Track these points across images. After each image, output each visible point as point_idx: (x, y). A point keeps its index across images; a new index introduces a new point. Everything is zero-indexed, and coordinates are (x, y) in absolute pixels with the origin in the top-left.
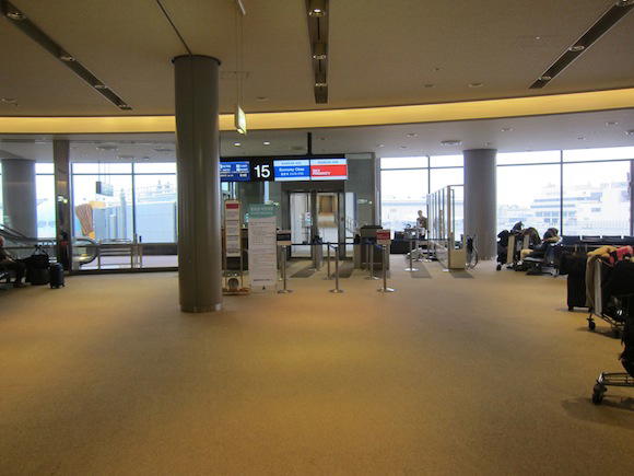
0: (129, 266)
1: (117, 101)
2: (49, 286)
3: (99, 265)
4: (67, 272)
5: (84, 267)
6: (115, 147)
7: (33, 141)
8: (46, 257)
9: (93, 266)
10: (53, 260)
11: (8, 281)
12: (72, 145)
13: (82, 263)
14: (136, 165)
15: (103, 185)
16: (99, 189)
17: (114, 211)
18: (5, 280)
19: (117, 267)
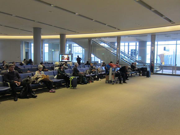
0: (171, 73)
1: (170, 21)
2: (146, 77)
3: (162, 72)
4: (152, 73)
5: (158, 72)
6: (170, 36)
7: (147, 36)
8: (146, 68)
9: (160, 72)
10: (148, 69)
11: (136, 74)
12: (156, 36)
13: (157, 71)
14: (178, 41)
15: (166, 48)
16: (165, 49)
17: (171, 56)
18: (135, 74)
19: (168, 73)
